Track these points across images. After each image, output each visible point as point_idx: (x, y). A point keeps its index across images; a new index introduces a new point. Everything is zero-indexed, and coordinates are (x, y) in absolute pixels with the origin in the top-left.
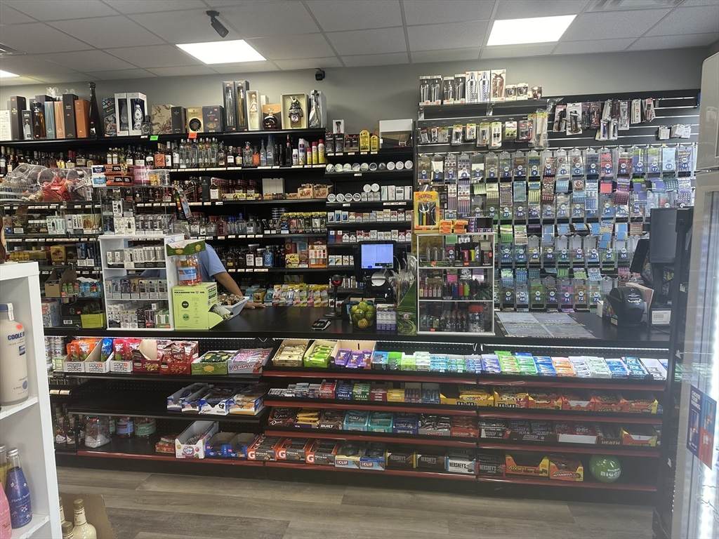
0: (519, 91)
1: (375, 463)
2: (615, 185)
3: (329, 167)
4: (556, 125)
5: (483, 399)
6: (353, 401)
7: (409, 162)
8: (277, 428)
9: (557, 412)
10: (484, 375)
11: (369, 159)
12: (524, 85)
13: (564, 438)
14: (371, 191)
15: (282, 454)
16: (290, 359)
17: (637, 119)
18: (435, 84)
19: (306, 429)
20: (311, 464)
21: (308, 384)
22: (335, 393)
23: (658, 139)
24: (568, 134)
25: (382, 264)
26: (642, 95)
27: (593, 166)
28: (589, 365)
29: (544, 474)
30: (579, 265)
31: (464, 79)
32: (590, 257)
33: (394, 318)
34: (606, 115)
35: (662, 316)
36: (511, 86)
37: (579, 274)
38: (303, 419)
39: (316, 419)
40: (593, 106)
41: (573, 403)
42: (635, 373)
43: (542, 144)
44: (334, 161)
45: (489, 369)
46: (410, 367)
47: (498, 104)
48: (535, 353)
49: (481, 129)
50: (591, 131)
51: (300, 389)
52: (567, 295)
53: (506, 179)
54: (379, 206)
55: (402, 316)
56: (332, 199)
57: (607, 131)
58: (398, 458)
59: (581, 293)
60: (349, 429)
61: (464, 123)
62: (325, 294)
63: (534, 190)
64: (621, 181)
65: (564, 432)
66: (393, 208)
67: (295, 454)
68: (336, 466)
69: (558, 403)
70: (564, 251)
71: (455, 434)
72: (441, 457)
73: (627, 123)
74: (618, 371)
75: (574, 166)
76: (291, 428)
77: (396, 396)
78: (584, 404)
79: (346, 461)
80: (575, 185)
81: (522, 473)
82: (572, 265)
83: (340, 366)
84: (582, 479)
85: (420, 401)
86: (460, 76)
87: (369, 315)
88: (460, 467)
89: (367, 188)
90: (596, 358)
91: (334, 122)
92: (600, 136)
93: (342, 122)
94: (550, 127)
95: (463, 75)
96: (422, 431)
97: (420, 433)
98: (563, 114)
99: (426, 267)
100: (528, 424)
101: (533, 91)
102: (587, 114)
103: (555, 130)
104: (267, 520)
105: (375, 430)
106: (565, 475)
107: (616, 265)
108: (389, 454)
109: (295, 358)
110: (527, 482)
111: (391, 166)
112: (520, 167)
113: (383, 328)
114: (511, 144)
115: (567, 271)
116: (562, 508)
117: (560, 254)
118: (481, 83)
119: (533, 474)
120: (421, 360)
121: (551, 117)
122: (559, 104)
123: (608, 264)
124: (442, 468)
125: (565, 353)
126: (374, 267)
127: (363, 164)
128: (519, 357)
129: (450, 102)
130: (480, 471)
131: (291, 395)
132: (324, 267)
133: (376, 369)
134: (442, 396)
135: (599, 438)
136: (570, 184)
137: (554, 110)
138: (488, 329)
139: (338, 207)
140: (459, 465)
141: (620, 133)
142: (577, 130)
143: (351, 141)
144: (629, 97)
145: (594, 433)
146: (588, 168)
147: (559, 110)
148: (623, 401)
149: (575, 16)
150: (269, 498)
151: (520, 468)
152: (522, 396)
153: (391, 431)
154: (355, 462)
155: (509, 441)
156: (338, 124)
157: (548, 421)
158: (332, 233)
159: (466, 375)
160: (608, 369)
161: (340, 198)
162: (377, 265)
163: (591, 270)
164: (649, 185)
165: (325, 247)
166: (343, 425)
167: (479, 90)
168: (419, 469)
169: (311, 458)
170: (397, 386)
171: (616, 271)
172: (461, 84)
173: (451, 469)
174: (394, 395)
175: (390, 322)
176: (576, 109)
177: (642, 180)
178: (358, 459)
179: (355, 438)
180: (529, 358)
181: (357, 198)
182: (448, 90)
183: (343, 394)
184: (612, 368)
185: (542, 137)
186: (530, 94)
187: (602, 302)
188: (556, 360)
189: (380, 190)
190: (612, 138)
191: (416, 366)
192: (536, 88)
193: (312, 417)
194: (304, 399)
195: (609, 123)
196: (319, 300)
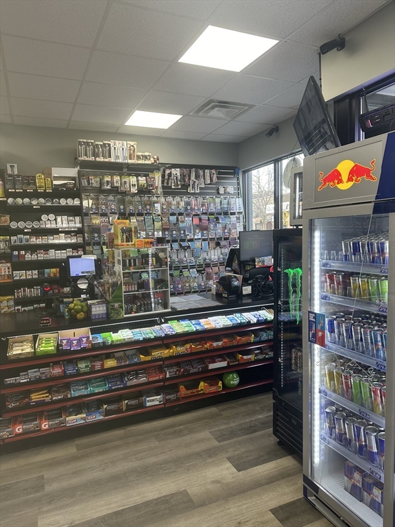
0: (146, 157)
1: (98, 415)
2: (200, 220)
3: (10, 200)
4: (166, 181)
5: (166, 353)
6: (78, 374)
7: (77, 199)
8: (14, 409)
9: (207, 351)
10: (167, 336)
11: (45, 195)
12: (149, 154)
13: (212, 366)
14: (48, 220)
15: (19, 429)
16: (24, 352)
17: (209, 182)
18: (89, 146)
19: (41, 404)
20: (46, 430)
21: (37, 369)
22: (64, 371)
23: (218, 193)
24: (173, 187)
25: (87, 272)
26: (210, 168)
27: (189, 207)
28: (219, 321)
29: (202, 392)
30: (185, 267)
31: (109, 145)
32: (190, 262)
33: (105, 308)
34: (193, 178)
35: (247, 290)
36: (140, 154)
37: (186, 273)
38: (35, 397)
39: (48, 395)
40: (186, 171)
41: (215, 344)
42: (242, 321)
43: (159, 193)
44: (15, 196)
45: (169, 333)
46: (120, 340)
47: (132, 164)
48: (190, 318)
49: (123, 180)
50: (186, 186)
51: (33, 374)
52: (180, 286)
53: (140, 214)
54: (55, 232)
55: (114, 306)
56: (14, 225)
57: (193, 187)
58: (113, 407)
59: (187, 285)
60: (76, 395)
61: (112, 175)
62: (12, 303)
63: (158, 222)
64: (205, 217)
65: (210, 363)
66: (67, 233)
67: (31, 426)
68: (68, 425)
69: (207, 346)
70: (177, 260)
71: (151, 379)
72: (141, 398)
73: (203, 184)
74: (234, 322)
75: (178, 207)
76: (28, 406)
77: (110, 363)
78: (220, 343)
79: (74, 420)
80: (180, 219)
81: (190, 394)
82: (181, 268)
83: (67, 350)
84: (221, 389)
85: (127, 363)
86: (106, 142)
87: (85, 309)
88: (154, 401)
89: (44, 217)
90: (221, 317)
91: (8, 165)
92: (190, 190)
93: (16, 165)
94: (163, 182)
95: (109, 142)
96: (129, 384)
97: (128, 385)
98: (170, 175)
99: (127, 271)
100: (190, 362)
101: (154, 158)
102: (183, 176)
103: (165, 185)
104: (24, 481)
105: (96, 391)
106: (213, 389)
107: (204, 266)
108: (105, 406)
109: (28, 350)
110: (193, 399)
111: (63, 202)
112: (148, 207)
113: (97, 317)
114: (143, 191)
115: (179, 271)
116: (213, 410)
117: (174, 261)
118: (121, 149)
119: (196, 393)
120: (125, 335)
121: (163, 176)
122: (168, 168)
123: (200, 266)
124: (142, 405)
125: (206, 316)
126: (81, 274)
127: (40, 199)
128: (182, 323)
129: (101, 159)
130: (167, 400)
131: (26, 381)
132: (9, 281)
133: (95, 347)
134: (141, 356)
135: (228, 362)
136: (177, 218)
137: (164, 171)
138: (166, 307)
139: (19, 231)
140: (153, 400)
141: (201, 188)
142: (178, 185)
143: (28, 181)
144: (204, 167)
145: (225, 360)
146: (186, 209)
147: (168, 172)
148: (238, 338)
149: (181, 116)
150: (15, 466)
151: (189, 392)
152: (188, 346)
153: (107, 389)
154: (82, 419)
155: (183, 376)
156: (12, 167)
157: (201, 358)
158: (16, 253)
159: (156, 339)
160: (229, 321)
161: (21, 225)
162: (82, 273)
163: (191, 270)
164: (217, 219)
165: (9, 265)
166: (71, 394)
167: (120, 153)
168: (127, 410)
169: (45, 425)
170: (108, 356)
171: (204, 270)
172: (107, 148)
173: (148, 404)
174: (109, 363)
175: (102, 312)
176: (176, 172)
177: (213, 216)
178: (85, 415)
179: (80, 401)
180: (187, 322)
181: (36, 225)
182: (98, 151)
183: (70, 370)
184: (231, 320)
185: (159, 188)
186: (152, 161)
187: (215, 286)
188: (202, 321)
189: (56, 220)
190: (197, 192)
191: (124, 339)
192: (155, 157)
193: (43, 394)
194: (38, 381)
195: (194, 182)
196: (6, 309)
